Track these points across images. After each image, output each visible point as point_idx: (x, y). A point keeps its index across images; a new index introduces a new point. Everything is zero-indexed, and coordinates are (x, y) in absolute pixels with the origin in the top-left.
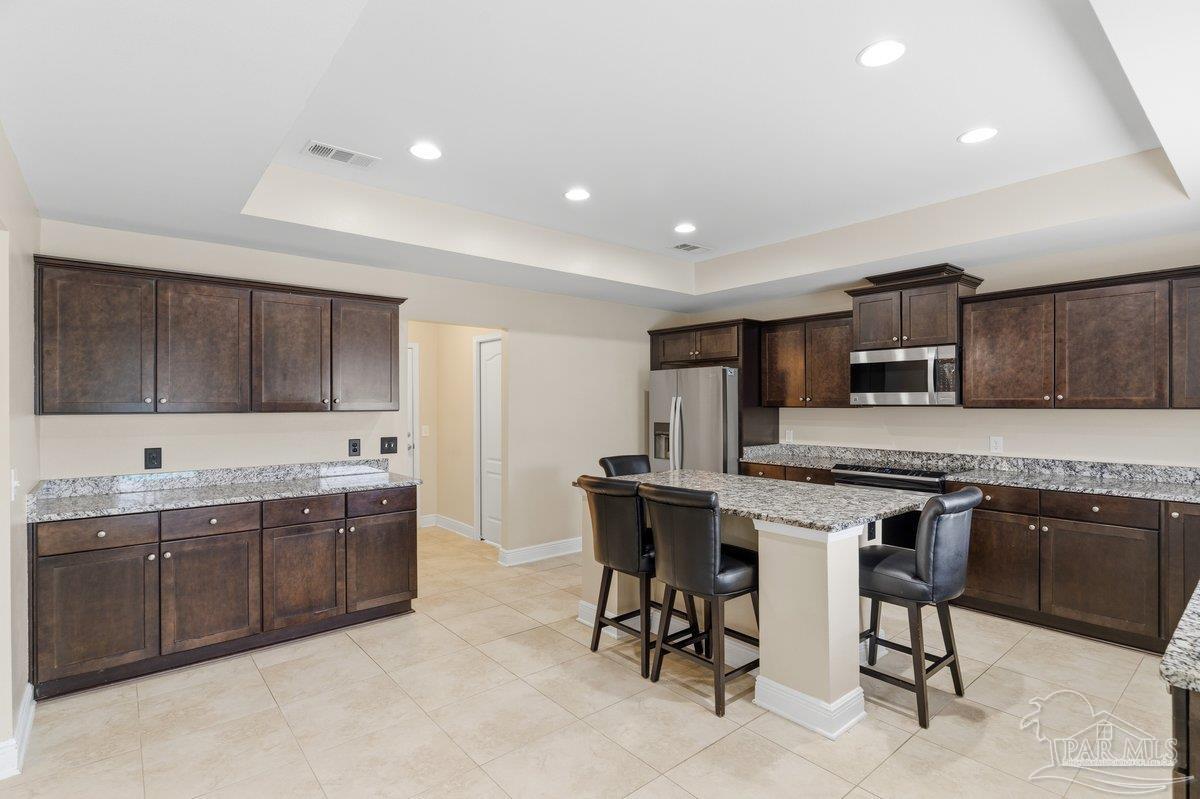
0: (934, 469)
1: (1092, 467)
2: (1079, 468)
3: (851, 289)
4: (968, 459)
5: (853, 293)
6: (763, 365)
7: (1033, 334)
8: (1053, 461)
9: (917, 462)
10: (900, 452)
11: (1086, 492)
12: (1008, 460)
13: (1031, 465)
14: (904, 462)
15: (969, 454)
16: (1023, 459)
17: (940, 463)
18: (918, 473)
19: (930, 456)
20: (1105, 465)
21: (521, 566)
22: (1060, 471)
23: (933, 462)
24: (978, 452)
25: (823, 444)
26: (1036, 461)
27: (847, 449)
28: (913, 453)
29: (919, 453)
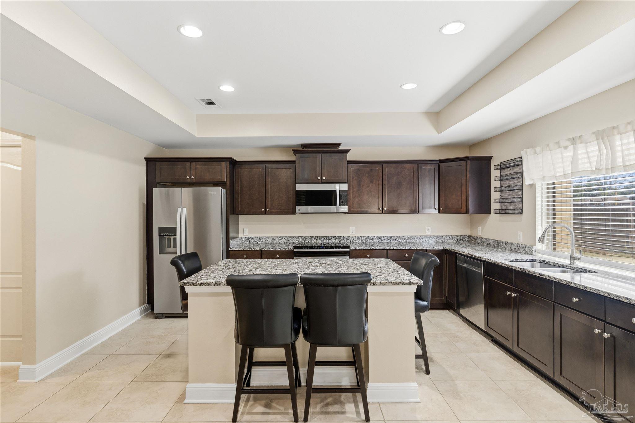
0: (327, 245)
1: (387, 238)
2: (383, 239)
3: (295, 149)
4: (342, 238)
5: (296, 152)
6: (236, 188)
7: (375, 181)
8: (374, 237)
9: (319, 242)
10: (311, 237)
11: (403, 249)
12: (358, 237)
13: (366, 239)
14: (313, 242)
15: (343, 236)
16: (364, 237)
17: (330, 241)
18: (318, 247)
19: (325, 238)
20: (391, 237)
21: (52, 375)
22: (377, 241)
23: (326, 241)
24: (346, 235)
25: (268, 235)
26: (368, 237)
27: (283, 238)
28: (317, 237)
29: (320, 237)
